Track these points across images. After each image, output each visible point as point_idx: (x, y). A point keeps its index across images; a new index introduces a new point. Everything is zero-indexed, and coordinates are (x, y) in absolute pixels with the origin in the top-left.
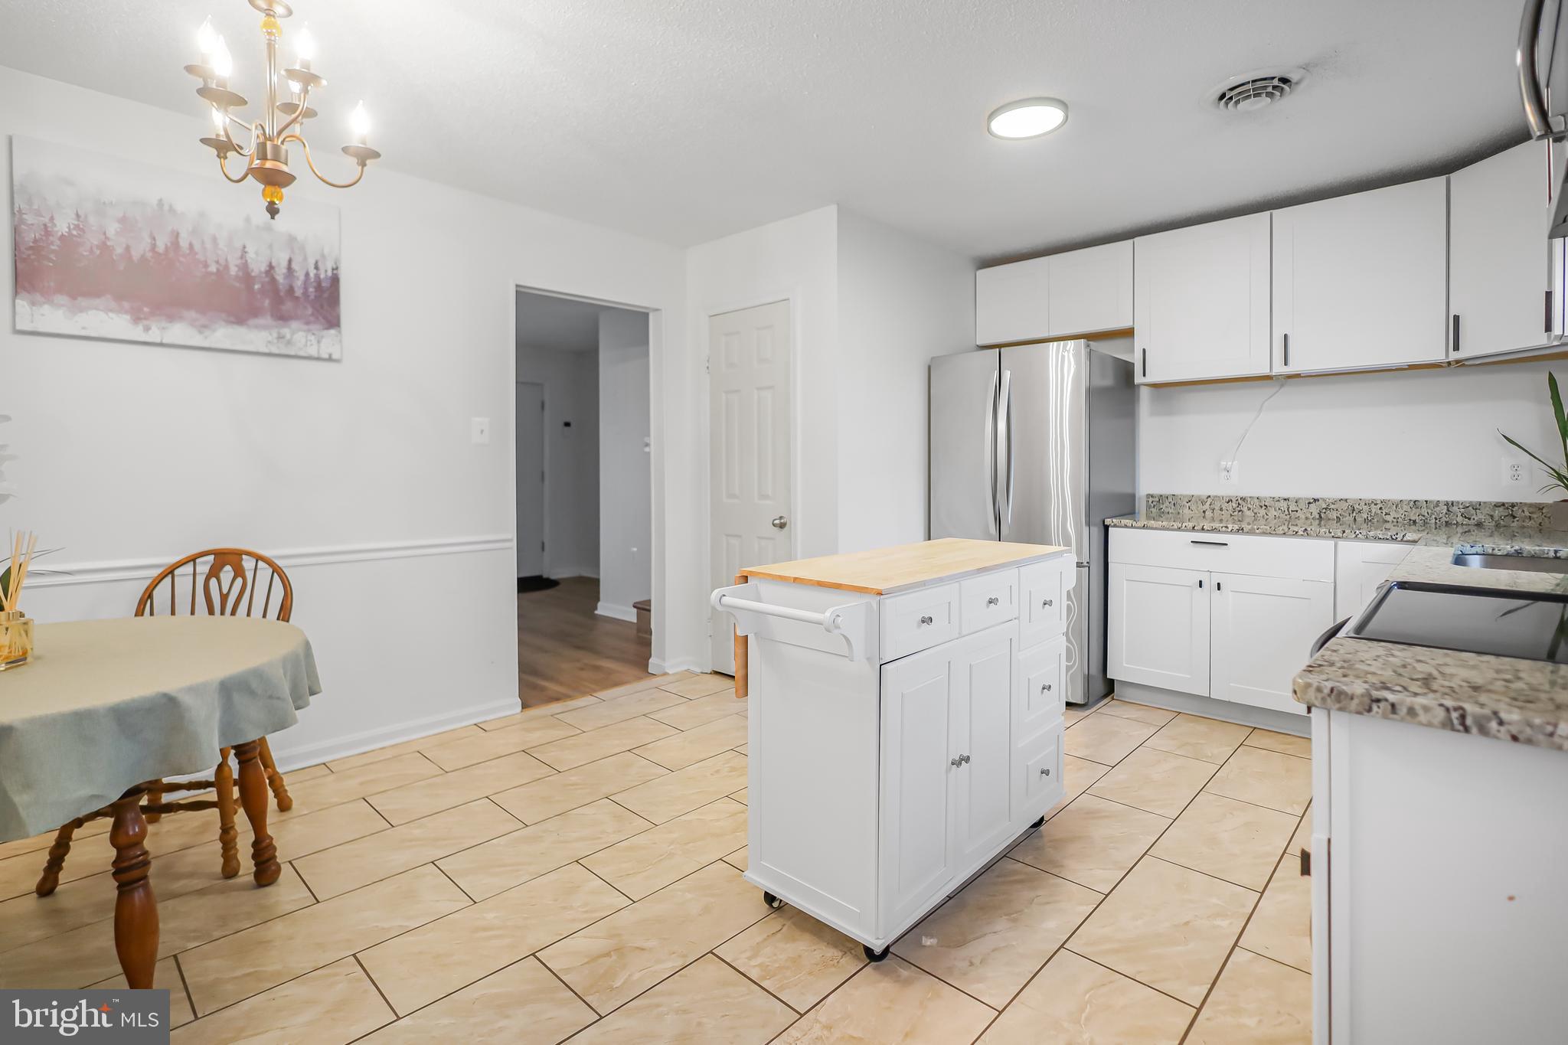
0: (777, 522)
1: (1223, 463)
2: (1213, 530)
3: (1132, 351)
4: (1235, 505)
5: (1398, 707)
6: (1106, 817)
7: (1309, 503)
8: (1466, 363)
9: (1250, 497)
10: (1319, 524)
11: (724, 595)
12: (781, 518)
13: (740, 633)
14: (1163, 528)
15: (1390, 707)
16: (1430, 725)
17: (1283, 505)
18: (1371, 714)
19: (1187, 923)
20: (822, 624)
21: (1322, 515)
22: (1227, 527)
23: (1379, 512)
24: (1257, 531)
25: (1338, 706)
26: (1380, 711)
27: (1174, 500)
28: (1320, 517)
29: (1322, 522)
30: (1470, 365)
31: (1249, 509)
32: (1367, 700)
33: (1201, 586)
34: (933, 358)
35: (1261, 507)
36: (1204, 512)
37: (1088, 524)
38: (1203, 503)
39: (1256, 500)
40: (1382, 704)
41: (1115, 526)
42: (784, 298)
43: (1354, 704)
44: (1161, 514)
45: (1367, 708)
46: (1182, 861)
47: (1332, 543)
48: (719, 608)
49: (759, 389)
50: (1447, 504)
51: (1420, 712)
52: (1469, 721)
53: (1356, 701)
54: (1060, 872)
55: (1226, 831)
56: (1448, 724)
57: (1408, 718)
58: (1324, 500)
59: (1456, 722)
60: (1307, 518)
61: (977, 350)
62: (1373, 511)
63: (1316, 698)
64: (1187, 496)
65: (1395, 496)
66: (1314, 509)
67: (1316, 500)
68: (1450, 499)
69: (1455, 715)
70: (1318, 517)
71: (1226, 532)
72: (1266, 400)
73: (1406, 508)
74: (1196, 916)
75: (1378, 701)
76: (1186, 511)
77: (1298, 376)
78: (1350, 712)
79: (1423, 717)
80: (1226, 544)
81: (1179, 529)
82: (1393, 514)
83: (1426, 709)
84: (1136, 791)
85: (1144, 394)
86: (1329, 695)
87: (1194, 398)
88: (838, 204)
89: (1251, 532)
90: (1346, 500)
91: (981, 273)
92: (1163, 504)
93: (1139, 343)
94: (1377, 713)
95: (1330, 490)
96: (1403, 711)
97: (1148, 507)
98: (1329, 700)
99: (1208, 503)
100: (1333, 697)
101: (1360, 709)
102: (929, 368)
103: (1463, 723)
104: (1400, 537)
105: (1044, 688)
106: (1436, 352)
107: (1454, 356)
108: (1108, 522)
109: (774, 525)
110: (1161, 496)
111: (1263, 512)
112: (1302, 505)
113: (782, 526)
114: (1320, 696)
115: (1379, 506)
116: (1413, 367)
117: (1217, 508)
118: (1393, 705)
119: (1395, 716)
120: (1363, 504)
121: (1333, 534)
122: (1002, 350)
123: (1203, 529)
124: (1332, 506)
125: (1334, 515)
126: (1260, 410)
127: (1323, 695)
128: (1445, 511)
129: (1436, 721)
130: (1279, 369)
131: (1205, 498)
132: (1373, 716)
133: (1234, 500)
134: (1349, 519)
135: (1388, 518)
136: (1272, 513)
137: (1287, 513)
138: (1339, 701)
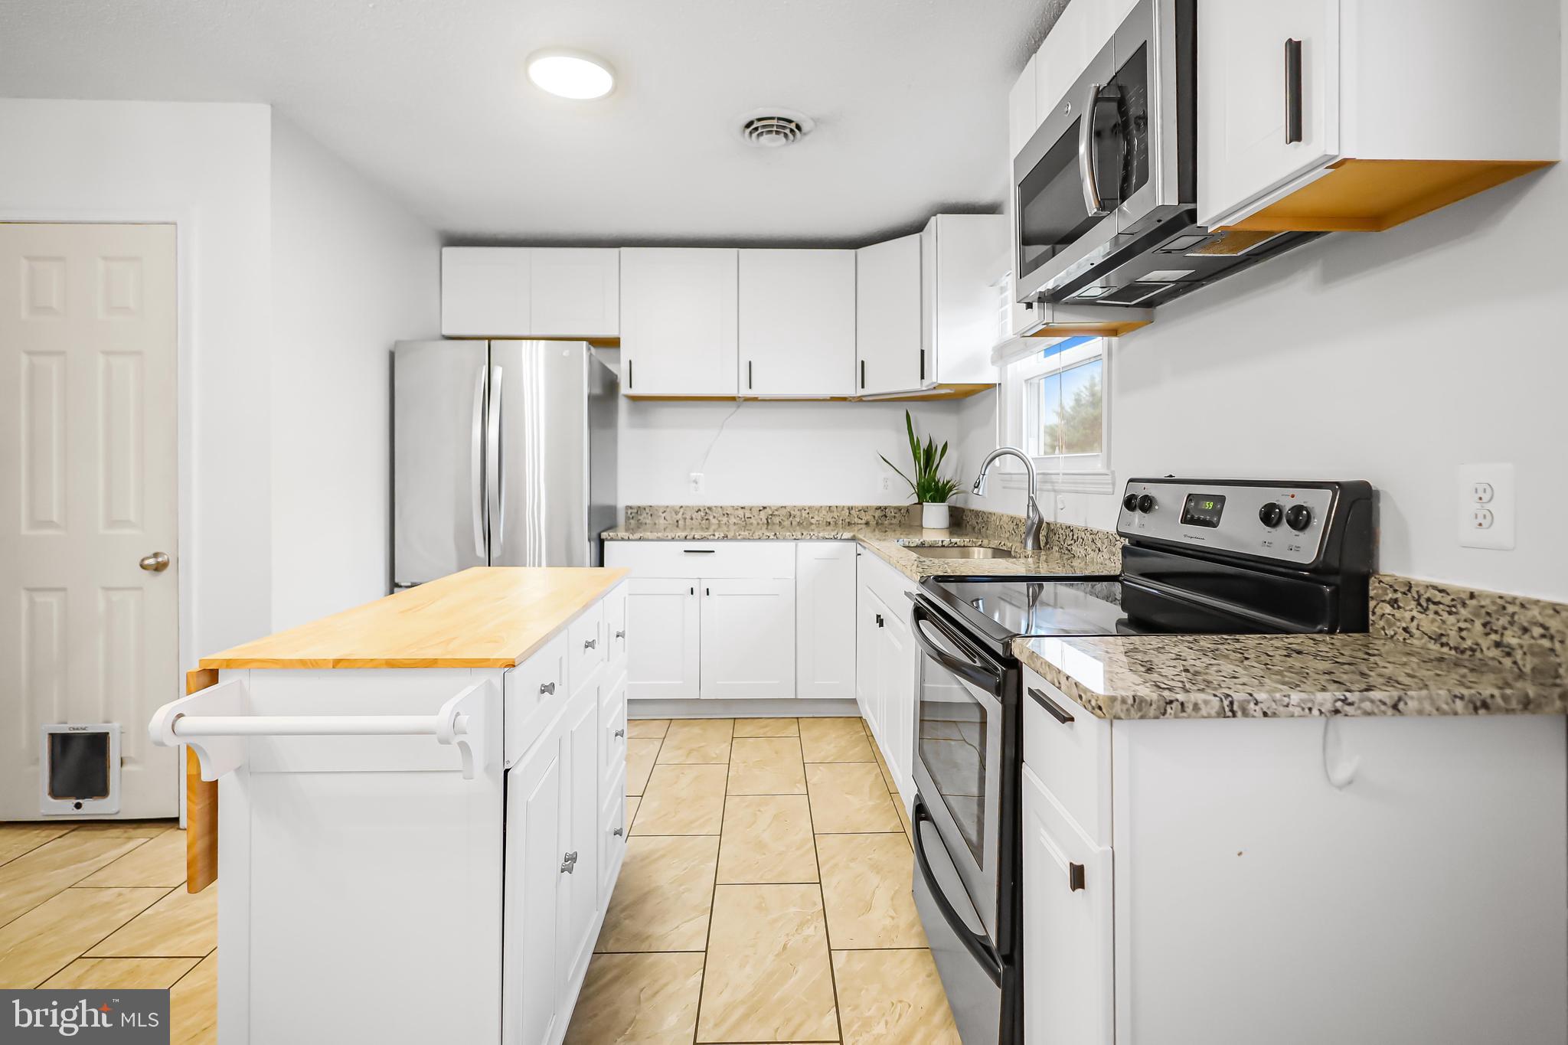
0: (152, 561)
1: (693, 474)
2: (703, 539)
3: (618, 361)
4: (703, 514)
5: (1186, 705)
6: (663, 856)
7: (760, 510)
8: (864, 399)
9: (715, 507)
10: (767, 529)
11: (180, 716)
12: (156, 555)
13: (207, 776)
14: (659, 539)
15: (1180, 707)
16: (1209, 716)
17: (741, 513)
18: (1166, 716)
19: (785, 947)
20: (435, 733)
21: (769, 521)
22: (714, 535)
23: (807, 516)
24: (739, 537)
25: (1140, 714)
26: (1172, 712)
27: (651, 511)
28: (768, 522)
29: (769, 527)
30: (869, 401)
31: (714, 517)
32: (1162, 703)
33: (692, 593)
34: (397, 343)
35: (724, 515)
36: (677, 521)
37: (589, 540)
38: (677, 513)
39: (720, 509)
40: (1174, 705)
41: (612, 539)
42: (170, 220)
43: (1152, 711)
44: (640, 525)
45: (1163, 711)
46: (749, 878)
47: (793, 544)
48: (172, 741)
49: (107, 353)
50: (849, 508)
51: (1202, 706)
52: (1235, 708)
53: (1154, 706)
54: (650, 946)
55: (764, 830)
56: (1221, 714)
57: (1194, 714)
58: (770, 507)
59: (1227, 709)
60: (758, 524)
61: (442, 340)
62: (804, 515)
63: (1122, 710)
64: (663, 507)
65: (816, 503)
66: (763, 515)
67: (764, 508)
68: (850, 504)
69: (1226, 703)
70: (766, 522)
71: (713, 540)
72: (727, 419)
73: (824, 512)
74: (788, 935)
75: (1171, 702)
76: (662, 521)
77: (755, 399)
78: (1150, 718)
79: (1204, 712)
80: (713, 552)
81: (673, 539)
82: (816, 518)
83: (1206, 702)
84: (674, 817)
85: (623, 405)
86: (1133, 705)
87: (666, 413)
88: (272, 106)
89: (734, 539)
90: (785, 507)
91: (446, 250)
92: (641, 515)
93: (626, 352)
94: (1171, 714)
95: (774, 499)
96: (1189, 708)
97: (628, 518)
98: (1132, 709)
99: (681, 513)
100: (1135, 707)
101: (1158, 713)
102: (392, 356)
103: (1232, 710)
104: (839, 536)
105: (617, 735)
106: (850, 389)
107: (861, 392)
108: (604, 535)
109: (143, 567)
110: (639, 507)
111: (725, 519)
112: (755, 512)
113: (159, 567)
114: (1125, 707)
115: (807, 512)
116: (833, 399)
117: (688, 517)
118: (1182, 704)
119: (1184, 714)
120: (796, 510)
121: (795, 537)
122: (493, 342)
123: (694, 538)
124: (776, 513)
125: (777, 520)
126: (722, 427)
127: (1127, 706)
128: (847, 514)
129: (1213, 712)
130: (745, 392)
131: (678, 509)
132: (1167, 718)
133: (702, 509)
134: (787, 523)
135: (813, 521)
136: (733, 520)
137: (743, 519)
138: (1140, 710)
